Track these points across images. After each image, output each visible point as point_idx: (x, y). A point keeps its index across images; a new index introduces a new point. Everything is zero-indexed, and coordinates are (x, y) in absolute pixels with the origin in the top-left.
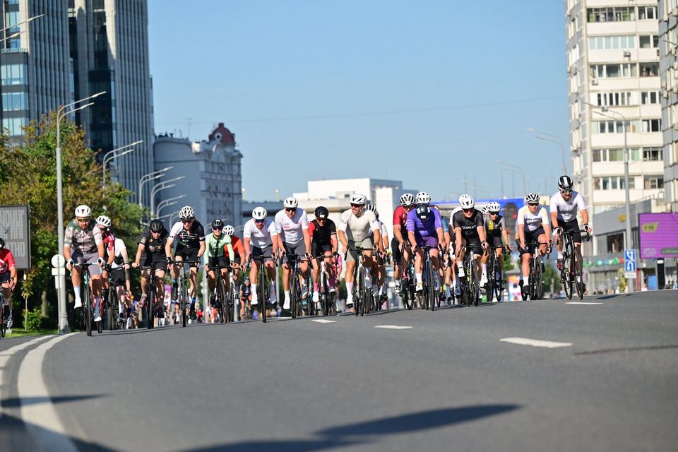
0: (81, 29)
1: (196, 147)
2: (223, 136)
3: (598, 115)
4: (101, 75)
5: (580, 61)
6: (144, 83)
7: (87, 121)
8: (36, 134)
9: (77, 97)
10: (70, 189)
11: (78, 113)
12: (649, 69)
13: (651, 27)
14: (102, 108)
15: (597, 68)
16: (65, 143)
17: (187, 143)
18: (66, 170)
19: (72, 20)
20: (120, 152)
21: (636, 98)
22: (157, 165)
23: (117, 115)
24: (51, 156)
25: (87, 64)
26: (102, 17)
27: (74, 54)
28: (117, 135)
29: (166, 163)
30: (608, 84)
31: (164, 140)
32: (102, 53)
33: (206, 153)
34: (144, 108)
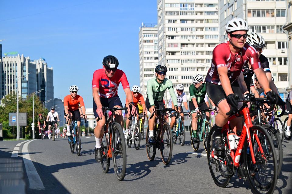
0: (39, 76)
4: (43, 86)
5: (143, 85)
6: (52, 88)
7: (40, 95)
8: (29, 97)
9: (38, 90)
10: (36, 109)
11: (38, 94)
14: (43, 92)
16: (35, 99)
17: (61, 100)
18: (35, 105)
19: (37, 74)
20: (47, 102)
22: (54, 105)
23: (46, 94)
24: (32, 102)
25: (40, 83)
26: (43, 74)
27: (37, 81)
28: (46, 98)
29: (56, 104)
31: (56, 99)
32: (43, 81)
34: (52, 93)
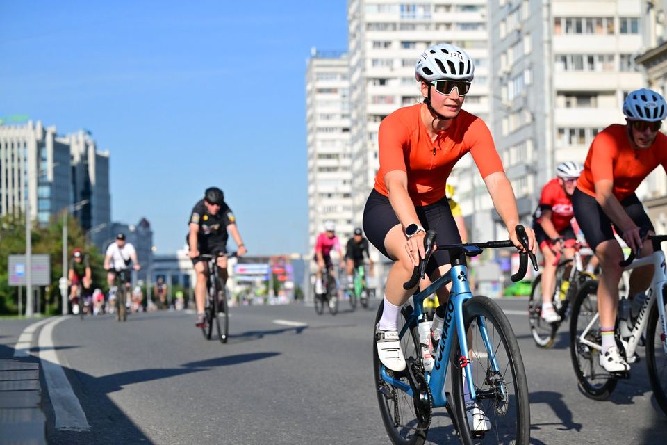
0: (78, 171)
1: (132, 228)
2: (145, 223)
3: (322, 217)
4: (86, 192)
6: (106, 197)
7: (79, 215)
8: (55, 220)
9: (75, 202)
10: (71, 248)
11: (75, 213)
12: (347, 195)
13: (348, 175)
14: (87, 209)
15: (322, 194)
16: (69, 224)
17: (126, 227)
19: (74, 169)
20: (96, 229)
21: (340, 209)
23: (94, 212)
24: (61, 231)
25: (80, 187)
26: (87, 166)
27: (74, 182)
28: (94, 222)
30: (327, 202)
31: (116, 225)
32: (87, 182)
33: (136, 232)
34: (106, 209)
